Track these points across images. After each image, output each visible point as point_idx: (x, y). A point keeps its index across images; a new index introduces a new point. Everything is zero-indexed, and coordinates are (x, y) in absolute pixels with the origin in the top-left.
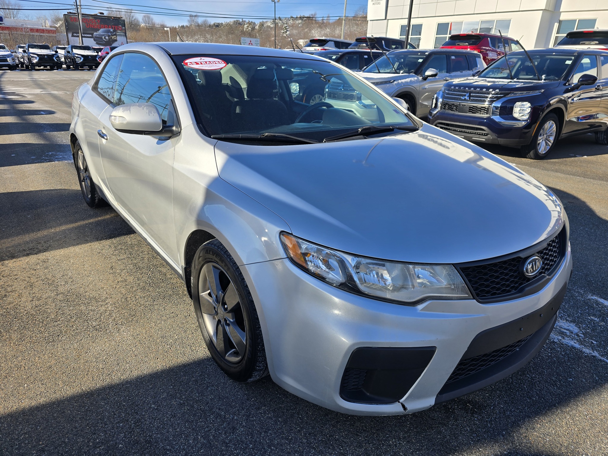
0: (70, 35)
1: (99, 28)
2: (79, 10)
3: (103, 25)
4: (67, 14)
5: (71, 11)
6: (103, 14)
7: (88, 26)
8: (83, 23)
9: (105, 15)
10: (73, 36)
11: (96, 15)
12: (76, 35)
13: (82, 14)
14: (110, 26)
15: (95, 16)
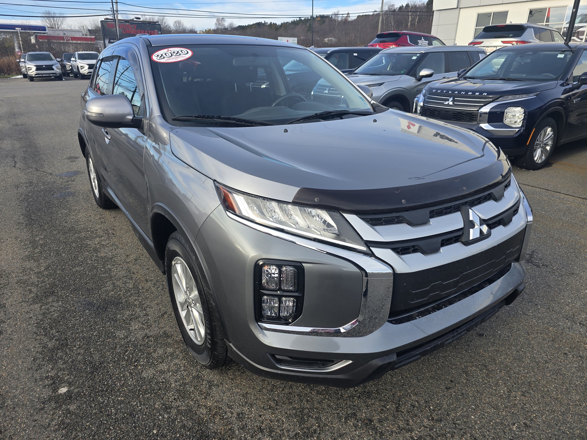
0: (107, 41)
1: (135, 33)
2: (115, 15)
3: (140, 31)
4: (104, 20)
5: (108, 17)
6: (139, 19)
7: (124, 32)
8: (120, 29)
9: (141, 20)
10: (110, 42)
11: (133, 20)
12: (113, 41)
13: (119, 20)
14: (146, 31)
15: (131, 22)
